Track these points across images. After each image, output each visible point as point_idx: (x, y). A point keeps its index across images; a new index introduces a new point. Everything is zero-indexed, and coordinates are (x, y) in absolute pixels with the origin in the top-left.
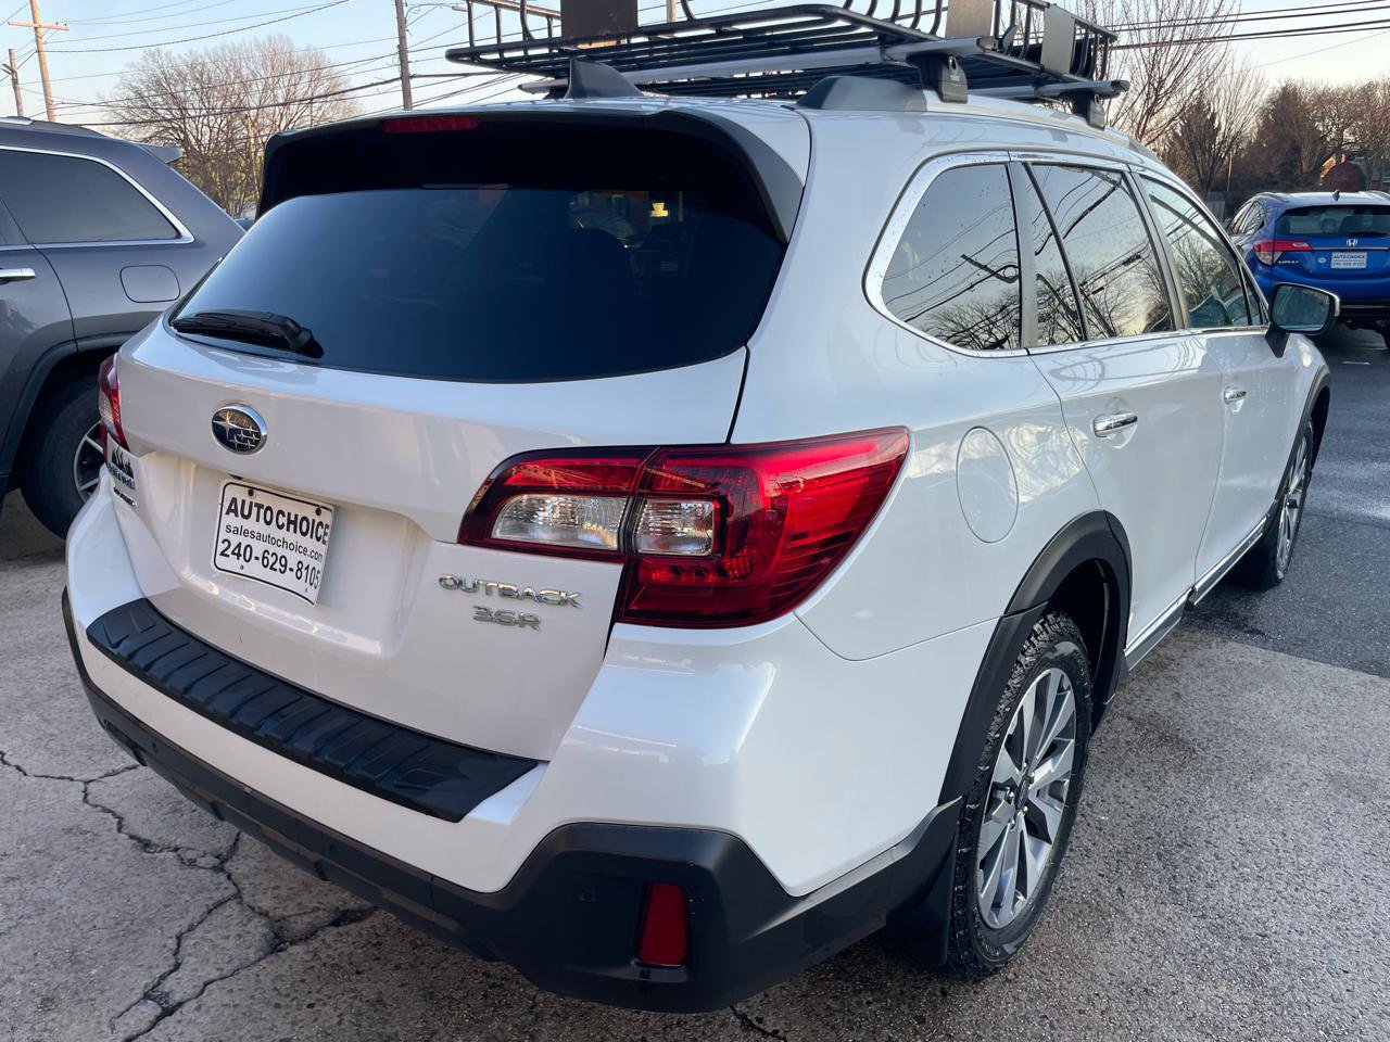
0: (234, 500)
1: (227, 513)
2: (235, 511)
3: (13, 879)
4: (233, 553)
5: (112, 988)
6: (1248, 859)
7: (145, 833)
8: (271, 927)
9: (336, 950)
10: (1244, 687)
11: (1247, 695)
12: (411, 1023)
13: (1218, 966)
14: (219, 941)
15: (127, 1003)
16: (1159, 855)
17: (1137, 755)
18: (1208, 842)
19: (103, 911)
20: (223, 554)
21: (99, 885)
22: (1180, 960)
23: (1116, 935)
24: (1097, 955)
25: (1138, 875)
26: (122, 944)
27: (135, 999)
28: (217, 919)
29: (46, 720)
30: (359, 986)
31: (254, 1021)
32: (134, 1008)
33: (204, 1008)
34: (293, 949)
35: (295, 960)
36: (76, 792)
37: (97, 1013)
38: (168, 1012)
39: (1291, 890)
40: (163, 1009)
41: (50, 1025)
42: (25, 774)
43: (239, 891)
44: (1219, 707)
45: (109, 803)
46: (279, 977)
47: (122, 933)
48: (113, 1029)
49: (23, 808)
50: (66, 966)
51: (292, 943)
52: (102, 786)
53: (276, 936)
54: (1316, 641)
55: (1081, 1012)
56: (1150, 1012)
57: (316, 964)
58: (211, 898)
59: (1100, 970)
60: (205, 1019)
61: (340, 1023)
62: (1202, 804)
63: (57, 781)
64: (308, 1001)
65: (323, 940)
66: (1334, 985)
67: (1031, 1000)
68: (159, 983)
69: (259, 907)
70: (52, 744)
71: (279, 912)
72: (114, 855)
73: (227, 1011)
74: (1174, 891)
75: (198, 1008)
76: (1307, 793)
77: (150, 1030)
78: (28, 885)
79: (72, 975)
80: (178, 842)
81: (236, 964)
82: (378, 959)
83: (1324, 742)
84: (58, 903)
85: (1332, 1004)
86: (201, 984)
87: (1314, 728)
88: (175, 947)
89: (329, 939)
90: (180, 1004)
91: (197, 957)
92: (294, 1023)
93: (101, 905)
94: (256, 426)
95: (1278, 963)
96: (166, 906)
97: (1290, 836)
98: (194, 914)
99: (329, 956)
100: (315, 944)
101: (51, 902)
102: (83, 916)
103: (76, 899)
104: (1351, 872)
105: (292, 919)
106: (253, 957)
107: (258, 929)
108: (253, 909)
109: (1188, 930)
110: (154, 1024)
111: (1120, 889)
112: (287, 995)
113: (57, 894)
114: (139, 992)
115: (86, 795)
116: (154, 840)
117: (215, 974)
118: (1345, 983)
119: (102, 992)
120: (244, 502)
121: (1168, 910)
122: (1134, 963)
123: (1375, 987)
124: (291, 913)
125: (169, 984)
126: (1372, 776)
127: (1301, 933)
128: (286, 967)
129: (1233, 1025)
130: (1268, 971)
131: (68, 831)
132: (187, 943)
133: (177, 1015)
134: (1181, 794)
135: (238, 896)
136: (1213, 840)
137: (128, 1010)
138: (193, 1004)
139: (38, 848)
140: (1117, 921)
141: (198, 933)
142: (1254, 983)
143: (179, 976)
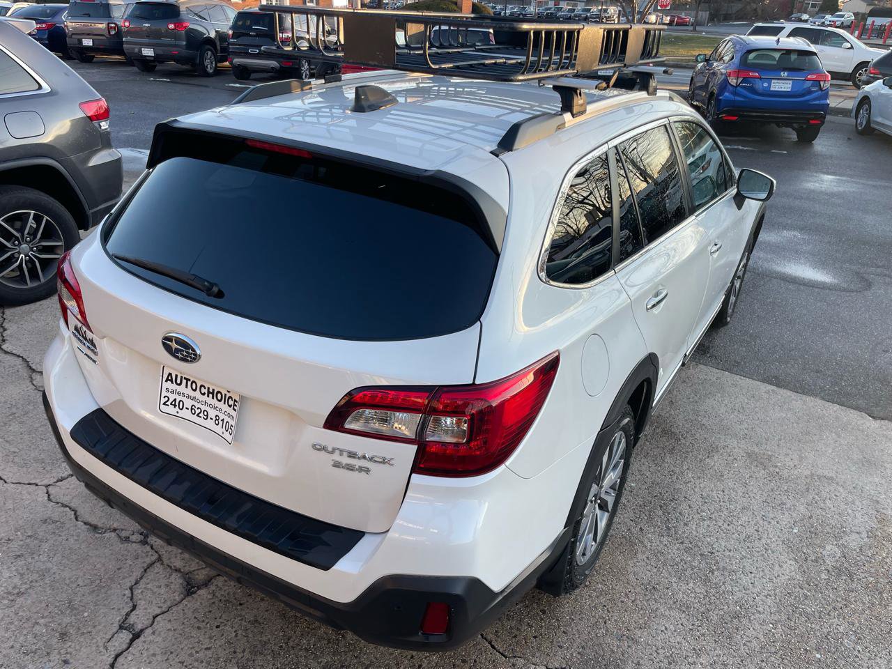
0: (170, 374)
1: (166, 381)
2: (171, 381)
3: (19, 556)
4: (171, 404)
5: (100, 624)
6: (705, 508)
7: (94, 521)
8: (184, 579)
9: (225, 591)
10: (706, 395)
11: (708, 401)
12: (276, 633)
13: (689, 572)
14: (155, 590)
15: (110, 633)
16: (661, 506)
17: (650, 443)
18: (686, 498)
19: (81, 574)
20: (164, 404)
21: (74, 557)
22: (670, 570)
23: (640, 556)
24: (630, 569)
25: (650, 519)
26: (98, 595)
27: (115, 630)
28: (151, 575)
29: (7, 441)
30: (243, 613)
31: (188, 638)
32: (116, 635)
33: (157, 633)
34: (201, 592)
35: (203, 599)
36: (41, 494)
37: (95, 641)
38: (136, 636)
39: (726, 525)
40: (133, 634)
41: (69, 650)
42: (6, 482)
43: (160, 556)
44: (693, 410)
45: (65, 500)
46: (195, 610)
47: (96, 588)
48: (107, 649)
49: (11, 507)
50: (68, 612)
51: (199, 588)
52: (57, 489)
53: (188, 584)
54: (745, 363)
55: (622, 602)
56: (655, 600)
57: (216, 600)
58: (144, 562)
59: (631, 577)
60: (159, 639)
61: (236, 636)
62: (682, 473)
63: (28, 486)
64: (216, 624)
65: (217, 585)
66: (745, 581)
67: (598, 597)
68: (126, 619)
69: (175, 566)
70: (16, 460)
71: (187, 569)
72: (78, 536)
73: (171, 633)
74: (668, 528)
75: (153, 633)
76: (736, 465)
77: (128, 648)
78: (30, 560)
79: (73, 617)
80: (115, 525)
81: (169, 604)
82: (250, 595)
83: (746, 431)
84: (52, 571)
85: (744, 591)
86: (152, 618)
87: (741, 422)
88: (130, 595)
89: (220, 584)
90: (142, 631)
91: (145, 600)
92: (211, 638)
93: (79, 571)
94: (193, 350)
95: (718, 569)
96: (119, 569)
97: (726, 492)
98: (137, 573)
99: (222, 595)
100: (213, 588)
101: (48, 570)
102: (69, 579)
103: (62, 568)
104: (756, 513)
105: (196, 573)
106: (178, 599)
107: (177, 580)
108: (171, 567)
109: (674, 551)
110: (130, 645)
111: (641, 528)
112: (203, 621)
113: (50, 565)
114: (116, 626)
115: (49, 495)
116: (100, 525)
117: (158, 611)
118: (751, 579)
119: (94, 627)
120: (176, 376)
121: (665, 540)
122: (648, 572)
123: (765, 581)
124: (194, 569)
125: (132, 619)
126: (770, 453)
127: (730, 551)
128: (199, 603)
129: (696, 605)
130: (713, 573)
131: (45, 521)
132: (137, 592)
133: (142, 638)
134: (672, 468)
135: (160, 559)
136: (688, 496)
137: (112, 637)
138: (149, 631)
139: (29, 534)
140: (639, 547)
141: (142, 584)
142: (706, 581)
143: (137, 613)
